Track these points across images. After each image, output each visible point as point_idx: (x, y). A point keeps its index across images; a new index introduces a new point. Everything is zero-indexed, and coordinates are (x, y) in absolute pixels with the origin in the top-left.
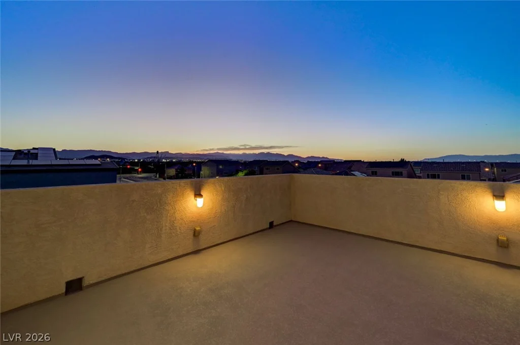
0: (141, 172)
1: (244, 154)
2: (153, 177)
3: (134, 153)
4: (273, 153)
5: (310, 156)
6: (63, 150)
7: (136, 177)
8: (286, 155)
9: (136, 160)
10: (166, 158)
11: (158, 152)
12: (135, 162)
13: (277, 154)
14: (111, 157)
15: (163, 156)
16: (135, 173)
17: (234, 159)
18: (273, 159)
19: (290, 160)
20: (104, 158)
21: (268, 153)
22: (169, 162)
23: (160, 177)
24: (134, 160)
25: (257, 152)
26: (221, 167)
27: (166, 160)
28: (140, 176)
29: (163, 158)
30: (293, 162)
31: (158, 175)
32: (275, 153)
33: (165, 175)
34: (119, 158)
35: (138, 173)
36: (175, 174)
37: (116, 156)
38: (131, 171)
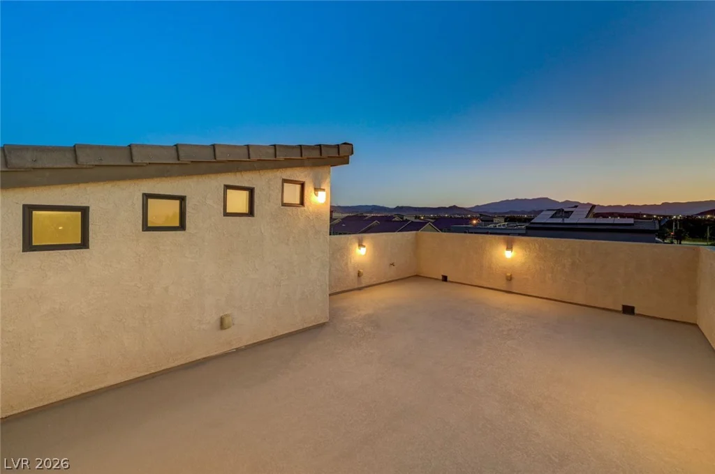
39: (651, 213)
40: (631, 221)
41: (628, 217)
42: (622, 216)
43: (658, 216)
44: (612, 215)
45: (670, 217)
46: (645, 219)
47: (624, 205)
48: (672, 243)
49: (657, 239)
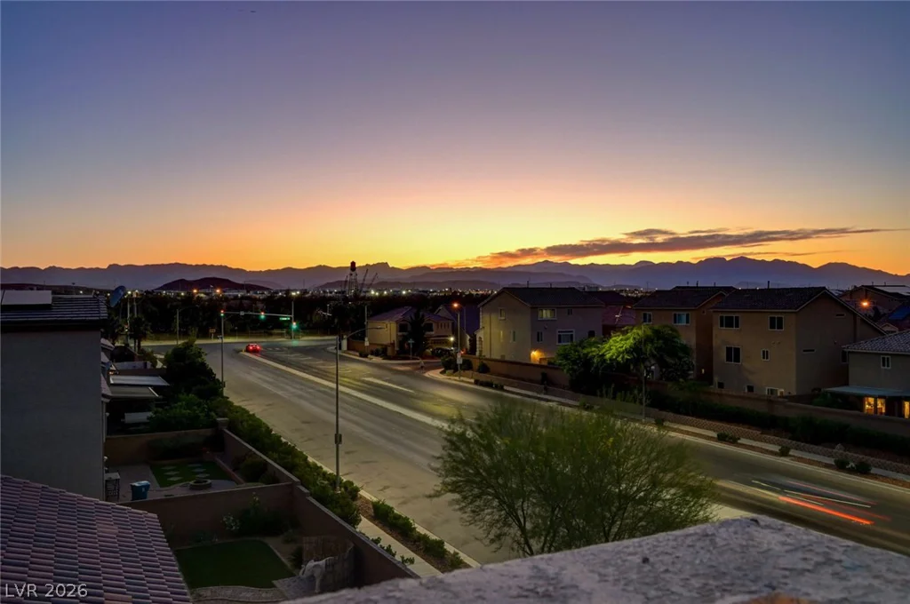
1: (645, 267)
2: (332, 349)
3: (289, 271)
4: (759, 258)
6: (110, 266)
7: (281, 348)
8: (815, 266)
9: (296, 293)
10: (381, 286)
11: (353, 264)
13: (776, 262)
14: (225, 284)
15: (369, 277)
16: (281, 335)
17: (605, 284)
18: (760, 283)
19: (834, 286)
20: (208, 287)
21: (741, 261)
22: (387, 297)
23: (350, 348)
24: (288, 292)
26: (546, 314)
27: (381, 291)
28: (295, 343)
29: (370, 286)
30: (845, 293)
31: (345, 343)
32: (769, 258)
33: (367, 344)
34: (249, 287)
35: (289, 333)
36: (394, 338)
37: (241, 281)
38: (272, 326)
49: (103, 341)
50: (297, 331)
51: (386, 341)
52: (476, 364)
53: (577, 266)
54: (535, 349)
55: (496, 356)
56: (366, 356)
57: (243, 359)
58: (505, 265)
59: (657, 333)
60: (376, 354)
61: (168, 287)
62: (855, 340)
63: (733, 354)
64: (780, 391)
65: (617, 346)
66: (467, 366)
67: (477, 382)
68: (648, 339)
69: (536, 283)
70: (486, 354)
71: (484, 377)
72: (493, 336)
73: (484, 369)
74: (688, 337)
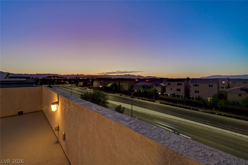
0: (68, 84)
1: (117, 75)
2: (73, 86)
5: (148, 76)
6: (37, 74)
7: (66, 86)
8: (136, 76)
9: (68, 78)
10: (82, 77)
11: (78, 74)
12: (68, 79)
13: (132, 75)
14: (57, 77)
15: (80, 76)
16: (66, 84)
17: (113, 78)
20: (54, 77)
21: (129, 75)
22: (83, 79)
23: (76, 86)
25: (123, 74)
26: (102, 81)
28: (68, 85)
30: (136, 79)
33: (78, 85)
34: (61, 77)
35: (67, 84)
36: (82, 85)
37: (60, 76)
38: (64, 83)
39: (33, 77)
40: (25, 79)
41: (24, 78)
42: (22, 78)
43: (35, 78)
44: (19, 77)
45: (39, 78)
46: (31, 79)
47: (23, 74)
48: (39, 86)
49: (34, 85)
50: (68, 83)
51: (81, 85)
52: (93, 88)
53: (109, 75)
54: (101, 85)
55: (96, 86)
56: (78, 87)
57: (59, 88)
58: (100, 75)
59: (114, 83)
60: (80, 87)
61: (47, 77)
62: (134, 84)
63: (122, 86)
64: (127, 90)
65: (109, 85)
66: (92, 88)
67: (93, 90)
68: (113, 84)
69: (104, 77)
70: (95, 86)
71: (94, 89)
72: (95, 84)
73: (94, 88)
74: (118, 84)
